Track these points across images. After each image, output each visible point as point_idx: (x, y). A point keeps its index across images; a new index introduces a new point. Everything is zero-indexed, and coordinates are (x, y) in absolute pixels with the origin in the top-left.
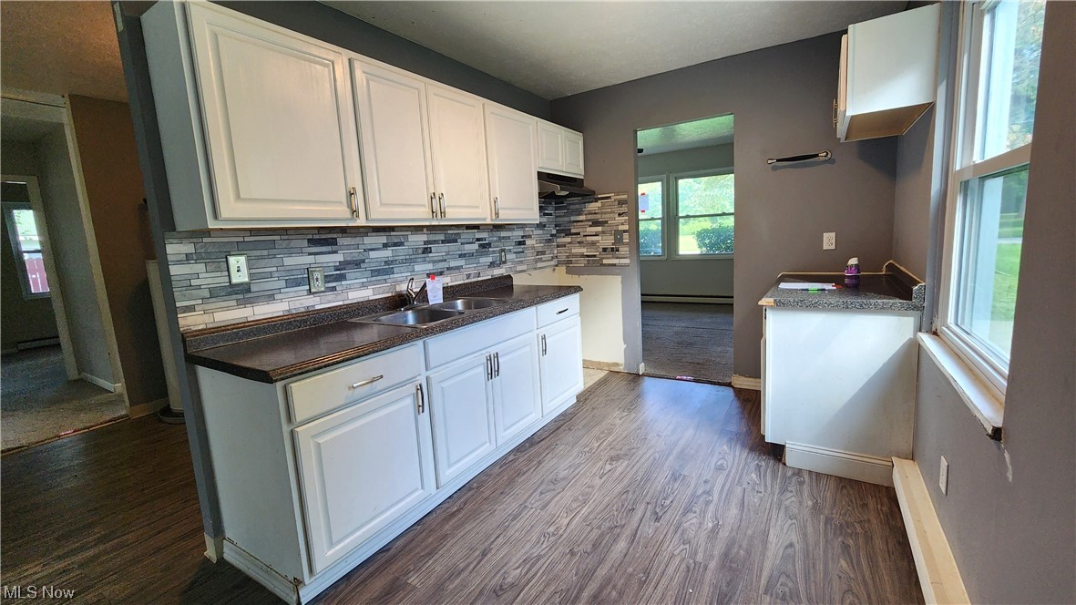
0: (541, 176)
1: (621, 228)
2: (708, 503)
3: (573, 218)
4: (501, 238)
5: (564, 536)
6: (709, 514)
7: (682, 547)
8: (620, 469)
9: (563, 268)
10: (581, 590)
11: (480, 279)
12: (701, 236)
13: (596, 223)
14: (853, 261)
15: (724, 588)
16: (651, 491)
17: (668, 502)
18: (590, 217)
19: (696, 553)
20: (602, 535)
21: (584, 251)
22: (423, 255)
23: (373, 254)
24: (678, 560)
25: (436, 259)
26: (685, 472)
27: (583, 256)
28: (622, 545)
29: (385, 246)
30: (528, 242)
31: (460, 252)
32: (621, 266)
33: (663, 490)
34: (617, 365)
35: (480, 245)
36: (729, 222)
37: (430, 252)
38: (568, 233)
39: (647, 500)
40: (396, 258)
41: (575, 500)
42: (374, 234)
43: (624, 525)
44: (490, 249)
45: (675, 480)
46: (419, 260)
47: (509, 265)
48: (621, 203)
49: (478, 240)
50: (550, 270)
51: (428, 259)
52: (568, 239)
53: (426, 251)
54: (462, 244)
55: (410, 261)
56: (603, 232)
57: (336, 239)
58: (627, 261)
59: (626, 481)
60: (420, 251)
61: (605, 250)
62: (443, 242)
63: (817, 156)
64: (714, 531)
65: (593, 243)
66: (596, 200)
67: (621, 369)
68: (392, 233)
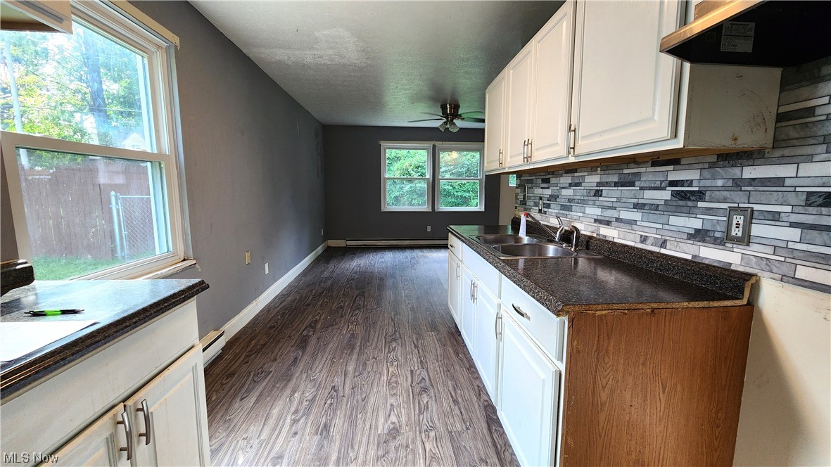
2: (296, 412)
4: (738, 183)
6: (296, 402)
8: (381, 420)
16: (344, 407)
17: (329, 402)
19: (307, 377)
20: (365, 369)
22: (594, 198)
23: (564, 192)
24: (317, 371)
25: (606, 204)
26: (317, 438)
28: (351, 368)
29: (570, 185)
31: (635, 201)
33: (335, 411)
35: (674, 194)
37: (601, 196)
39: (345, 399)
40: (575, 197)
42: (565, 175)
43: (354, 377)
44: (701, 204)
45: (325, 426)
46: (591, 202)
47: (754, 249)
49: (673, 183)
51: (597, 203)
53: (598, 193)
54: (642, 188)
55: (583, 202)
57: (550, 179)
59: (369, 409)
60: (592, 193)
62: (616, 184)
64: (294, 392)
68: (576, 174)
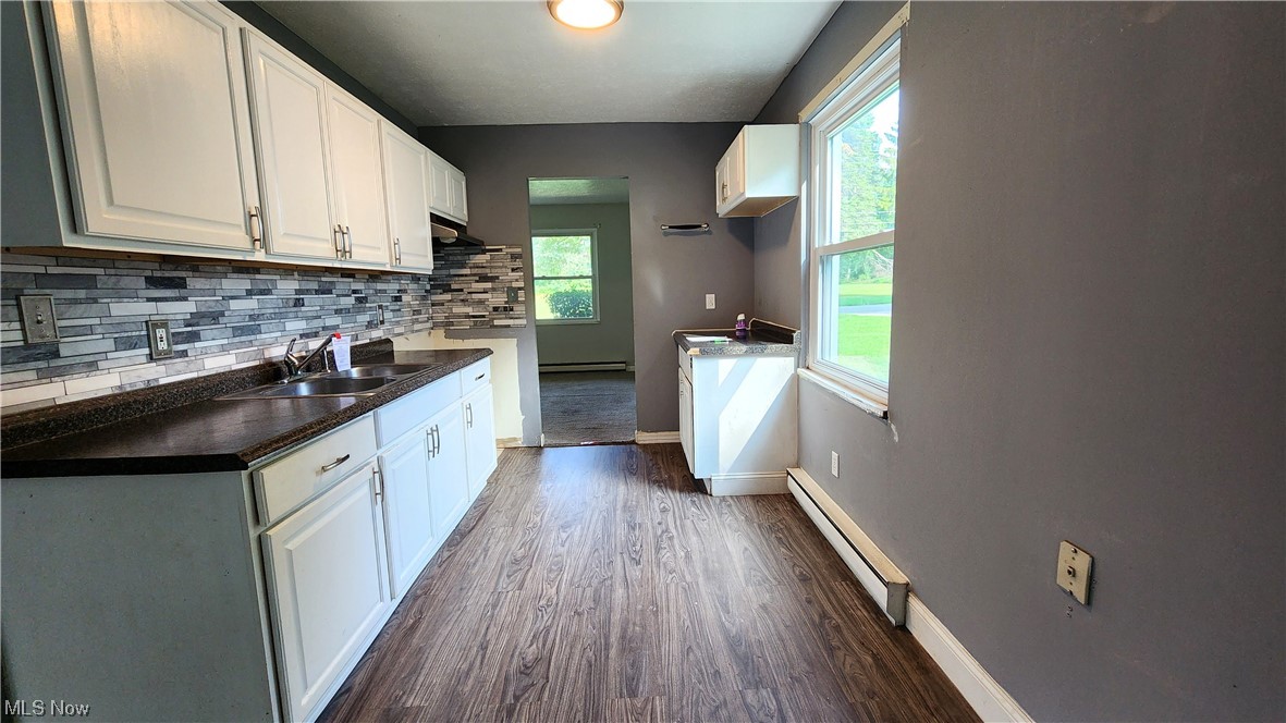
0: (435, 219)
1: (515, 285)
2: (671, 538)
3: (453, 272)
4: (377, 292)
5: (560, 604)
6: (677, 547)
7: (670, 576)
8: (577, 534)
9: (441, 332)
10: (607, 637)
11: (358, 343)
12: (556, 299)
13: (483, 278)
14: (741, 317)
15: (718, 592)
16: (618, 545)
17: (638, 548)
18: (476, 271)
19: (684, 577)
20: (596, 591)
21: (469, 310)
22: (296, 309)
23: (234, 305)
24: (673, 587)
25: (310, 314)
26: (638, 521)
27: (468, 316)
28: (620, 592)
29: (250, 293)
30: (405, 298)
31: (335, 307)
32: (517, 327)
33: (628, 540)
34: (515, 439)
35: (357, 299)
36: (586, 286)
37: (303, 305)
38: (447, 289)
39: (619, 550)
40: (263, 311)
41: (550, 571)
42: (235, 275)
43: (612, 577)
44: (367, 305)
45: (634, 529)
46: (291, 315)
47: (387, 326)
48: (514, 257)
49: (355, 292)
50: (425, 333)
51: (300, 314)
52: (448, 296)
53: (299, 303)
54: (338, 296)
55: (280, 316)
56: (494, 289)
57: (184, 279)
58: (524, 322)
59: (589, 542)
60: (291, 303)
61: (496, 309)
62: (317, 292)
63: (700, 226)
65: (481, 302)
66: (484, 252)
67: (519, 443)
68: (258, 276)
